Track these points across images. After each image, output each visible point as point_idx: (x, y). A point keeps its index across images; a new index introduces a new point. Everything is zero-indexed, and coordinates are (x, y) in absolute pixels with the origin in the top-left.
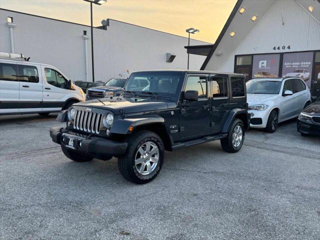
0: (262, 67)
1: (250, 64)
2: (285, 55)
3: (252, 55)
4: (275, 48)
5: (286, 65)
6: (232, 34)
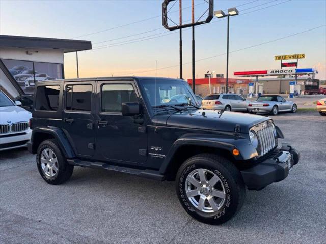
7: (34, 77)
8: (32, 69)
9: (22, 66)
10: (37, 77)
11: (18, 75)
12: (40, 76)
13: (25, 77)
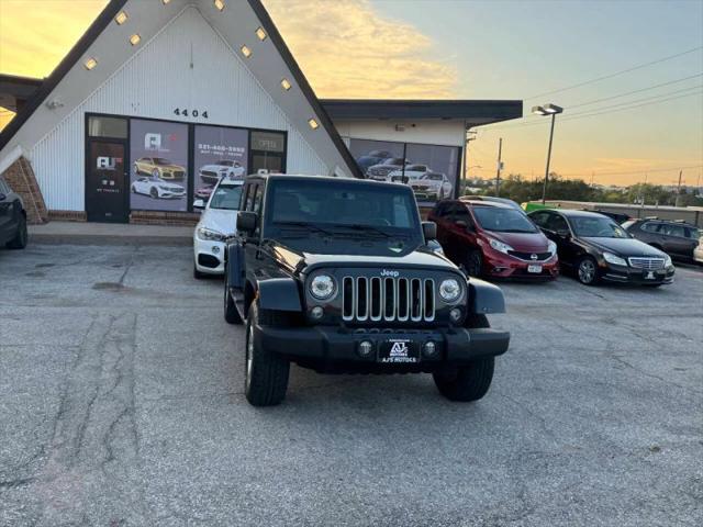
0: (153, 146)
1: (125, 137)
2: (197, 129)
3: (128, 119)
4: (177, 112)
5: (202, 148)
6: (91, 64)
7: (403, 170)
8: (400, 157)
9: (384, 150)
10: (409, 170)
11: (376, 166)
12: (414, 169)
13: (385, 171)
